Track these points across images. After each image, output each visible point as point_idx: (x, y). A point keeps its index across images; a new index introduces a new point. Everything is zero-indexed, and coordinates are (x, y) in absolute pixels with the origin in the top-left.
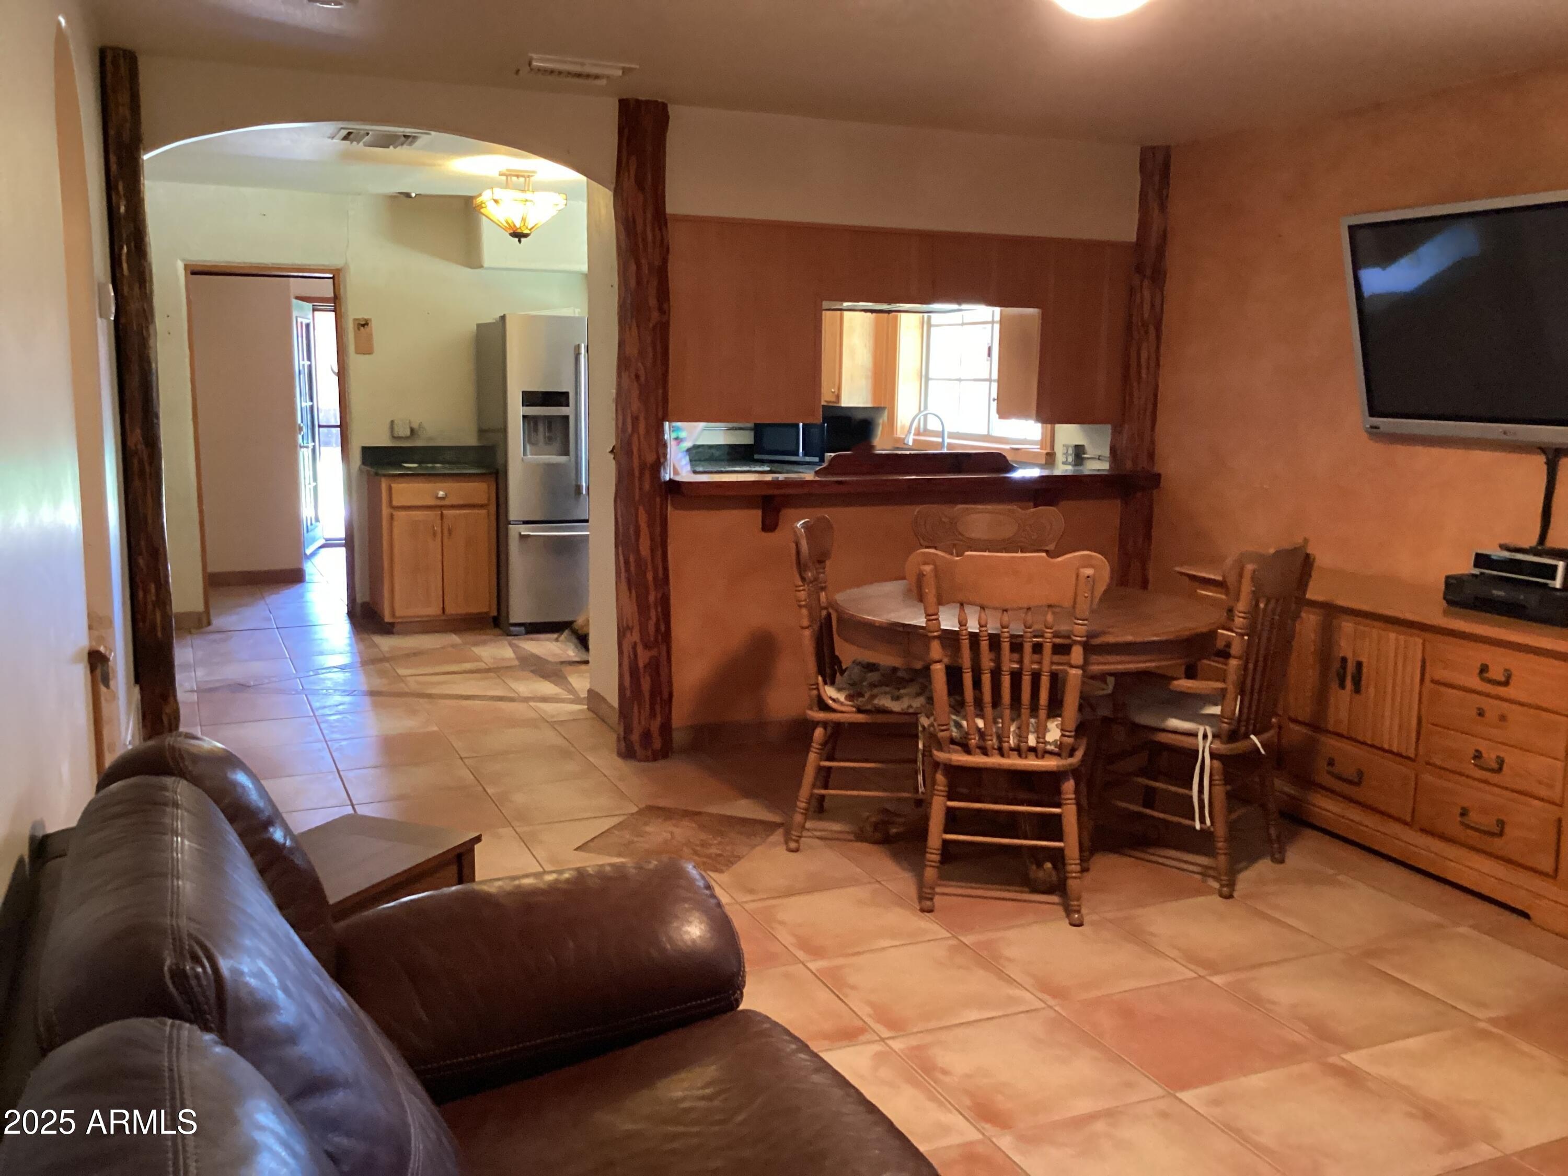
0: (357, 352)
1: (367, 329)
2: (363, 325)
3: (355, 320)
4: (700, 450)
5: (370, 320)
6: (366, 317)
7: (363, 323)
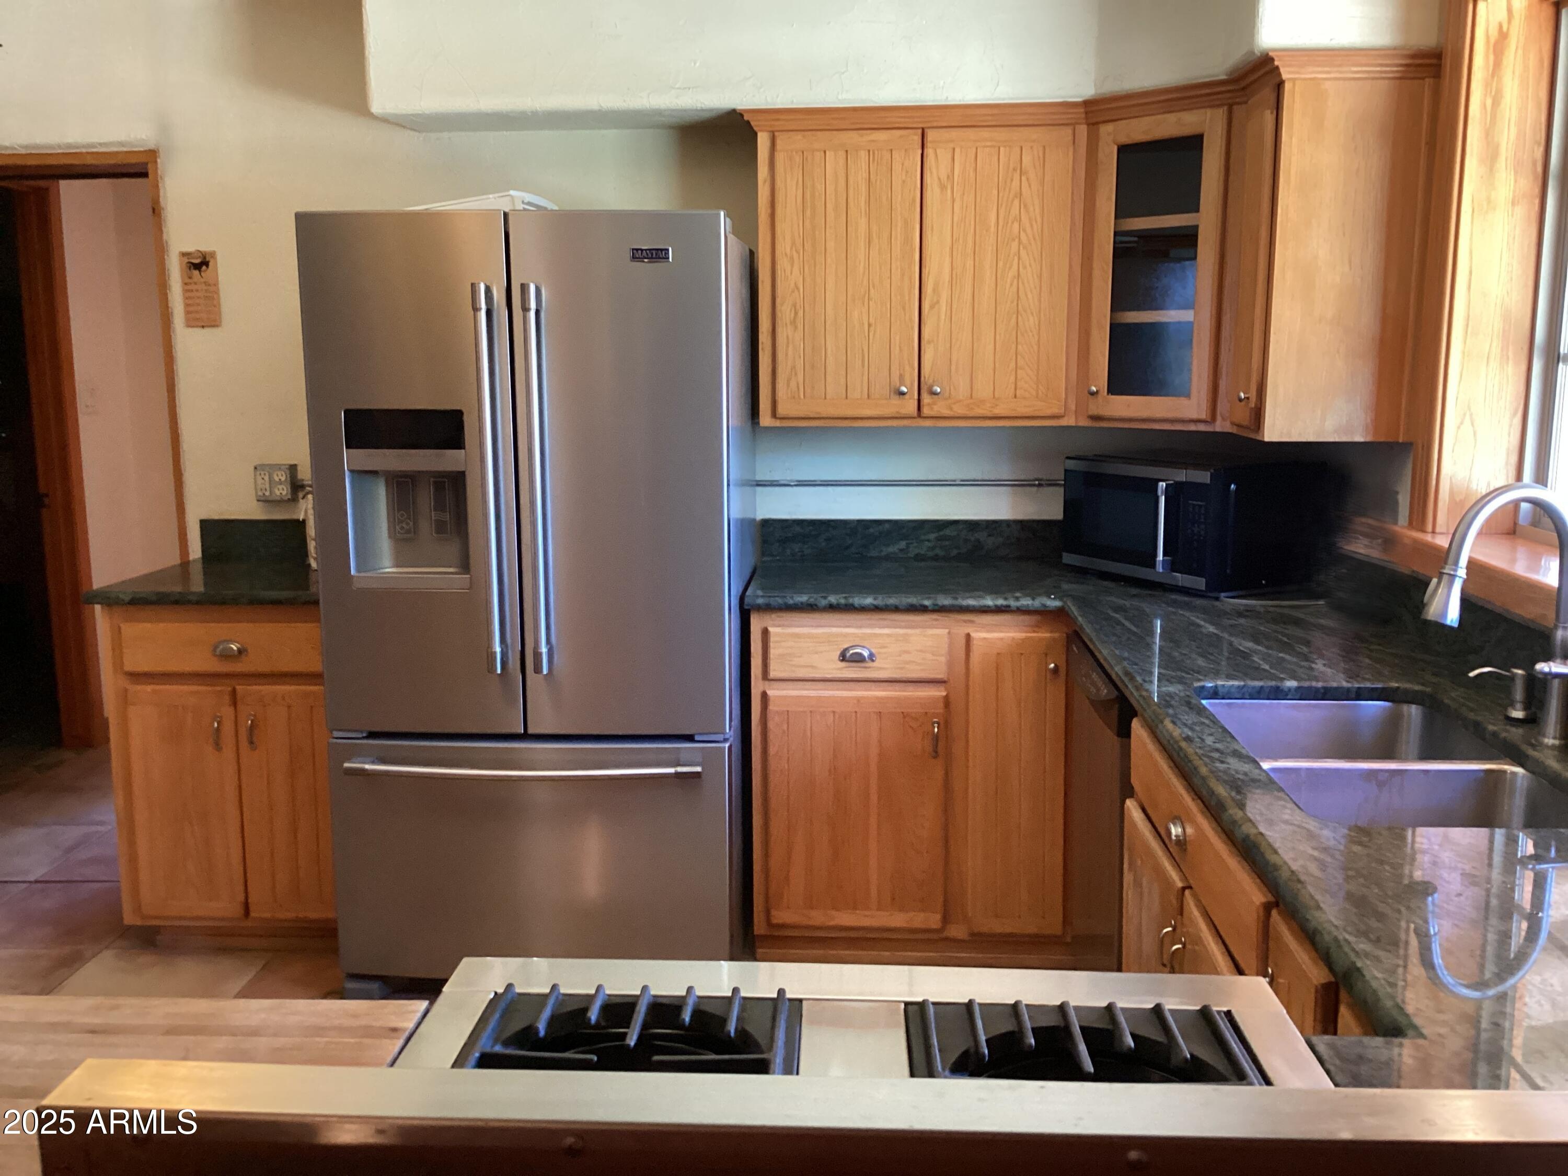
0: (189, 325)
1: (207, 273)
2: (198, 267)
3: (184, 254)
4: (947, 532)
5: (213, 254)
6: (204, 248)
7: (197, 261)
